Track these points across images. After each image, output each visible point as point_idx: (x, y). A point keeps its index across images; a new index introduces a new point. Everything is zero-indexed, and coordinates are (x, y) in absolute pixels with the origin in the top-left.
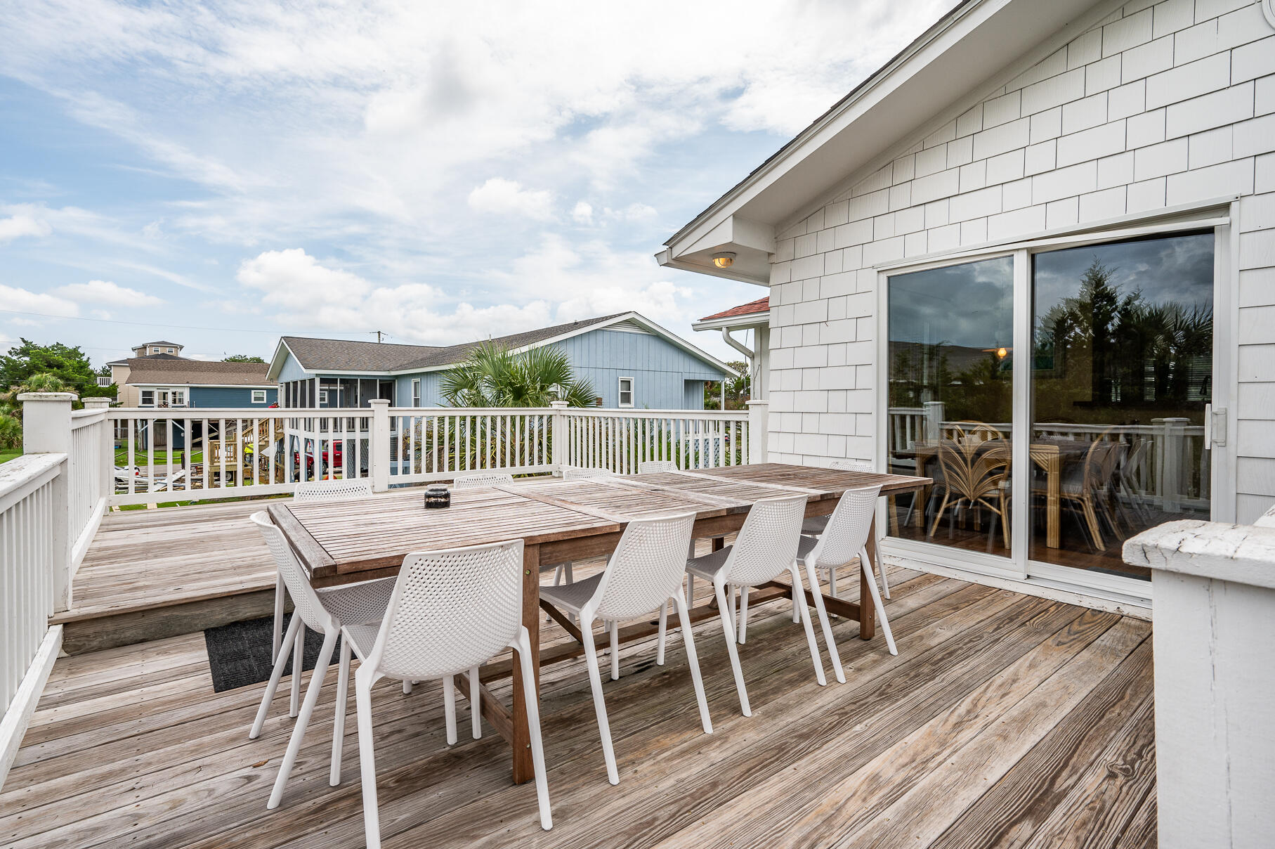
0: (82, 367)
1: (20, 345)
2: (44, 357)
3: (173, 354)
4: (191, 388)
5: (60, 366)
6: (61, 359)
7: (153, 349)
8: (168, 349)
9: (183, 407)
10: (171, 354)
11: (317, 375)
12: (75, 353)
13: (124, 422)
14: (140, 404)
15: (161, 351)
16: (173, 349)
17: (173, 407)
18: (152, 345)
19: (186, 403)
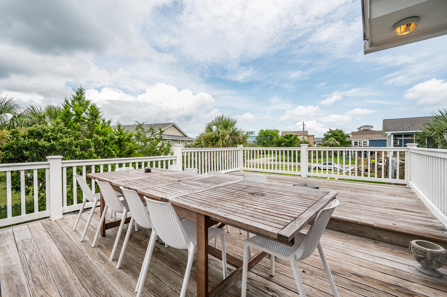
0: (342, 135)
1: (329, 130)
2: (333, 133)
3: (369, 129)
4: (369, 140)
5: (337, 135)
6: (337, 133)
7: (363, 128)
8: (367, 128)
9: (366, 147)
10: (368, 129)
11: (392, 134)
12: (341, 131)
13: (348, 152)
14: (354, 146)
15: (365, 128)
16: (369, 128)
17: (364, 147)
18: (362, 127)
19: (368, 145)
